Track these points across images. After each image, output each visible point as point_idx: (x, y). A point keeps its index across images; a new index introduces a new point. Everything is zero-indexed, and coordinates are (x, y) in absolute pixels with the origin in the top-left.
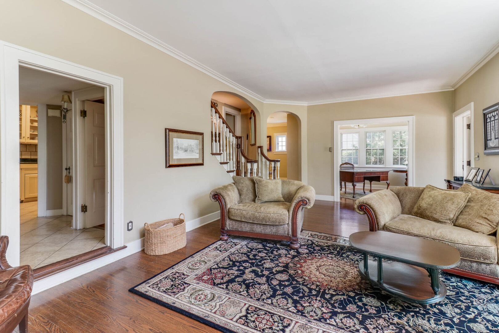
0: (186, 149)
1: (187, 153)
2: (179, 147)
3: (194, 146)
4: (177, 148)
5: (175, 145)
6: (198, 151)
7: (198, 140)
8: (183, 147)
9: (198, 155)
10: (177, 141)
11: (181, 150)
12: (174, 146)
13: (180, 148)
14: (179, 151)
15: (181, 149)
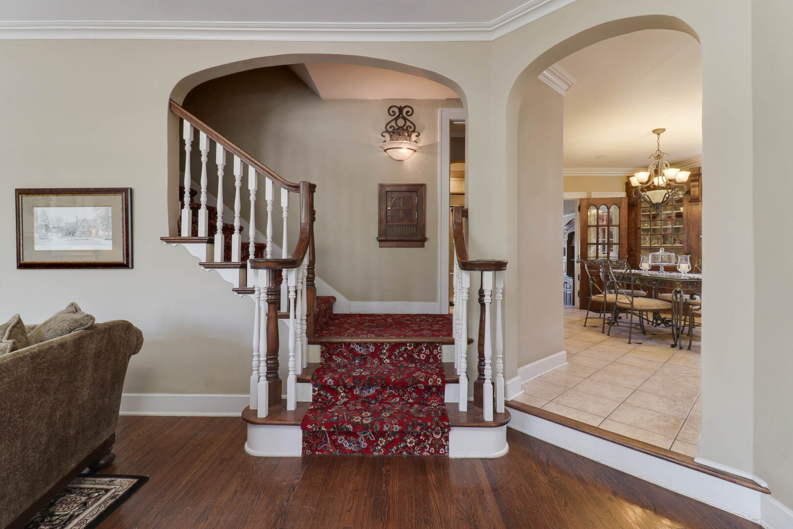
0: (70, 230)
1: (73, 238)
2: (50, 227)
3: (94, 220)
4: (44, 227)
5: (38, 221)
6: (111, 234)
7: (110, 208)
8: (63, 225)
9: (111, 242)
10: (44, 213)
11: (56, 232)
12: (36, 225)
13: (54, 228)
14: (49, 234)
15: (55, 230)
